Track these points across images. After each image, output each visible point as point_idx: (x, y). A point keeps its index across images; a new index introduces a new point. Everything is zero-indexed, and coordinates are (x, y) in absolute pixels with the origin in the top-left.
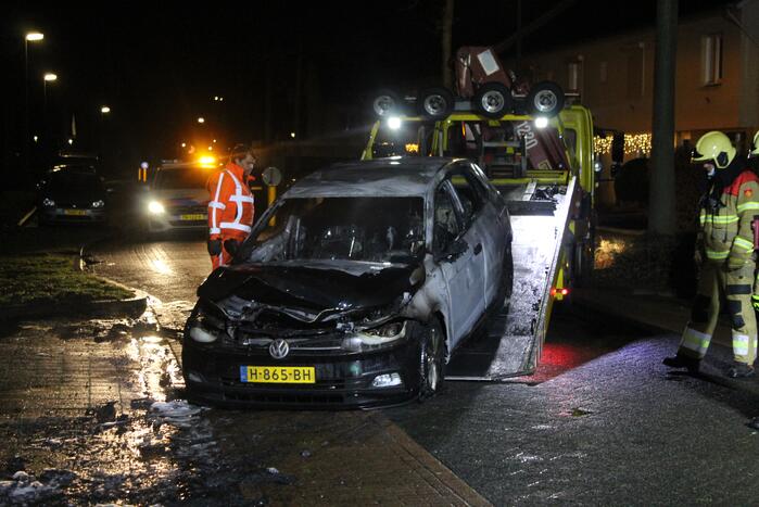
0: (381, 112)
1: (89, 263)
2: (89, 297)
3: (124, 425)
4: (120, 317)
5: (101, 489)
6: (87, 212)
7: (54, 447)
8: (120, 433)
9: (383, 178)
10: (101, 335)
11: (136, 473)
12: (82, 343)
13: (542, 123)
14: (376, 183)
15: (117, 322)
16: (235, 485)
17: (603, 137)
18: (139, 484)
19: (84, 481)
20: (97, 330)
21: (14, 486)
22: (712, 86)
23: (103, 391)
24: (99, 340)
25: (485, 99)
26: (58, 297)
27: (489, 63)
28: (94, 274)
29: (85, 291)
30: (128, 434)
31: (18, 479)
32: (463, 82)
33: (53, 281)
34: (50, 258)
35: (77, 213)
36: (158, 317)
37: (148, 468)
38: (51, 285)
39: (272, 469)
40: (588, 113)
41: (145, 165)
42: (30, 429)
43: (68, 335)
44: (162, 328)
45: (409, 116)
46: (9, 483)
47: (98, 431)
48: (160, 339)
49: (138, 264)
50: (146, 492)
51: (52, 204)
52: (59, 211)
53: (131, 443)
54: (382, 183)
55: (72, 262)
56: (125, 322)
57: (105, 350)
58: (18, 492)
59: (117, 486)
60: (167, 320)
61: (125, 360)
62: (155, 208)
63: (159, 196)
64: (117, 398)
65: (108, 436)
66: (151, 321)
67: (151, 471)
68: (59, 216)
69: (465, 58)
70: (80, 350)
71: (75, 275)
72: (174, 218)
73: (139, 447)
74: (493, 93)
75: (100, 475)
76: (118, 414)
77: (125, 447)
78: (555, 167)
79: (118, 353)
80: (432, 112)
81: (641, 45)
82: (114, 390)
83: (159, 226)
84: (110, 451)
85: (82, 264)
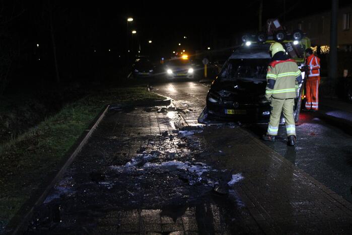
0: (244, 40)
1: (151, 89)
2: (154, 99)
3: (171, 138)
4: (164, 105)
5: (169, 156)
6: (148, 74)
7: (152, 144)
8: (171, 140)
9: (258, 52)
10: (159, 111)
11: (178, 152)
12: (153, 114)
13: (296, 43)
14: (257, 54)
15: (163, 107)
16: (209, 156)
17: (314, 47)
18: (180, 155)
19: (163, 154)
20: (158, 109)
21: (143, 156)
22: (346, 30)
23: (163, 128)
24: (159, 112)
25: (278, 36)
26: (144, 99)
27: (277, 24)
28: (153, 93)
29: (152, 98)
30: (173, 140)
31: (144, 154)
32: (269, 30)
33: (141, 94)
34: (139, 88)
35: (145, 74)
36: (175, 105)
37: (182, 151)
38: (141, 96)
39: (220, 151)
40: (309, 40)
41: (163, 59)
42: (144, 139)
43: (149, 111)
44: (177, 109)
45: (253, 41)
46: (142, 155)
47: (164, 140)
48: (177, 112)
49: (166, 89)
50: (182, 158)
51: (137, 71)
52: (140, 73)
53: (175, 143)
54: (259, 54)
55: (146, 89)
56: (165, 107)
57: (161, 115)
58: (145, 157)
59: (174, 156)
60: (178, 106)
61: (168, 119)
62: (170, 72)
63: (171, 68)
64: (168, 130)
65: (168, 141)
66: (173, 106)
67: (183, 152)
68: (139, 75)
69: (269, 23)
70: (153, 115)
71: (148, 93)
72: (175, 75)
73: (177, 144)
74: (280, 34)
75: (168, 152)
76: (169, 135)
77: (173, 144)
78: (299, 57)
79: (165, 116)
80: (261, 40)
81: (323, 17)
82: (167, 127)
83: (171, 77)
84: (169, 145)
85: (149, 89)
